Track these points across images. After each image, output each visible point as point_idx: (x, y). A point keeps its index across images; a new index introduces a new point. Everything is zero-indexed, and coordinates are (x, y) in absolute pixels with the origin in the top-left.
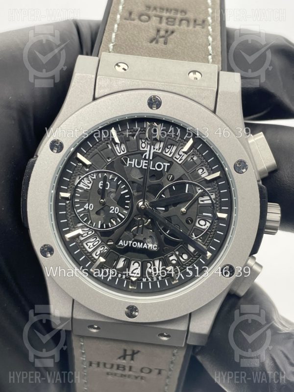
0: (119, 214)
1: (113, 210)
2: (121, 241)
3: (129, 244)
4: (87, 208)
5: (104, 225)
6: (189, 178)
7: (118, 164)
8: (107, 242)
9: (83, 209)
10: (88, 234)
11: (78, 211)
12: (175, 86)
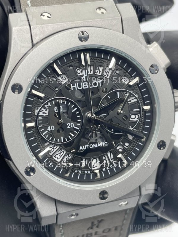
0: (75, 127)
1: (69, 125)
2: (81, 147)
3: (87, 147)
4: (50, 130)
5: (66, 138)
6: (118, 87)
7: (64, 91)
8: (71, 151)
9: (47, 131)
10: (54, 149)
11: (44, 134)
12: (91, 21)
